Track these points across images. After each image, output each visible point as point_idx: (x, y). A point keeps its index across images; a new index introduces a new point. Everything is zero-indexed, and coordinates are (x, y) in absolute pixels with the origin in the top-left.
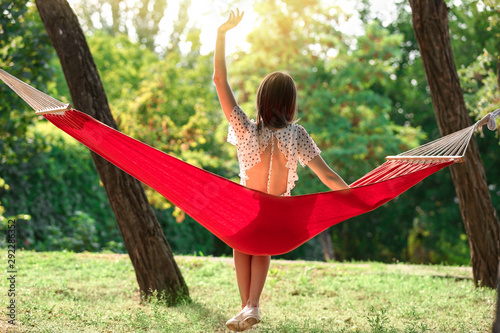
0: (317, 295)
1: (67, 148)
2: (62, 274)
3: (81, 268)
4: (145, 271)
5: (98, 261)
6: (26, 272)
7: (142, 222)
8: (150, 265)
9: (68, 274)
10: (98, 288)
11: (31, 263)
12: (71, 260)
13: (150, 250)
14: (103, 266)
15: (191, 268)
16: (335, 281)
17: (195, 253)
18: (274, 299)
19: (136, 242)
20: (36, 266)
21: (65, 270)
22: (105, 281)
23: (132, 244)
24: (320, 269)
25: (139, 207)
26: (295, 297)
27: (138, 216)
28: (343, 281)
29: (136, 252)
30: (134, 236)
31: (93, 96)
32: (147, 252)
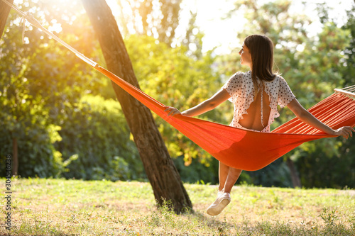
0: (287, 209)
1: (109, 115)
2: (102, 196)
3: (115, 191)
4: (160, 190)
5: (127, 187)
6: (75, 194)
7: (157, 154)
8: (164, 186)
9: (106, 196)
10: (127, 204)
11: (79, 188)
12: (108, 186)
13: (164, 175)
14: (131, 190)
15: (195, 192)
16: (301, 200)
17: (198, 182)
18: (255, 211)
19: (153, 169)
20: (83, 190)
21: (104, 193)
22: (133, 200)
23: (151, 170)
24: (289, 192)
25: (155, 144)
26: (270, 210)
27: (155, 150)
28: (306, 201)
29: (154, 176)
30: (152, 165)
31: (122, 64)
32: (161, 177)
